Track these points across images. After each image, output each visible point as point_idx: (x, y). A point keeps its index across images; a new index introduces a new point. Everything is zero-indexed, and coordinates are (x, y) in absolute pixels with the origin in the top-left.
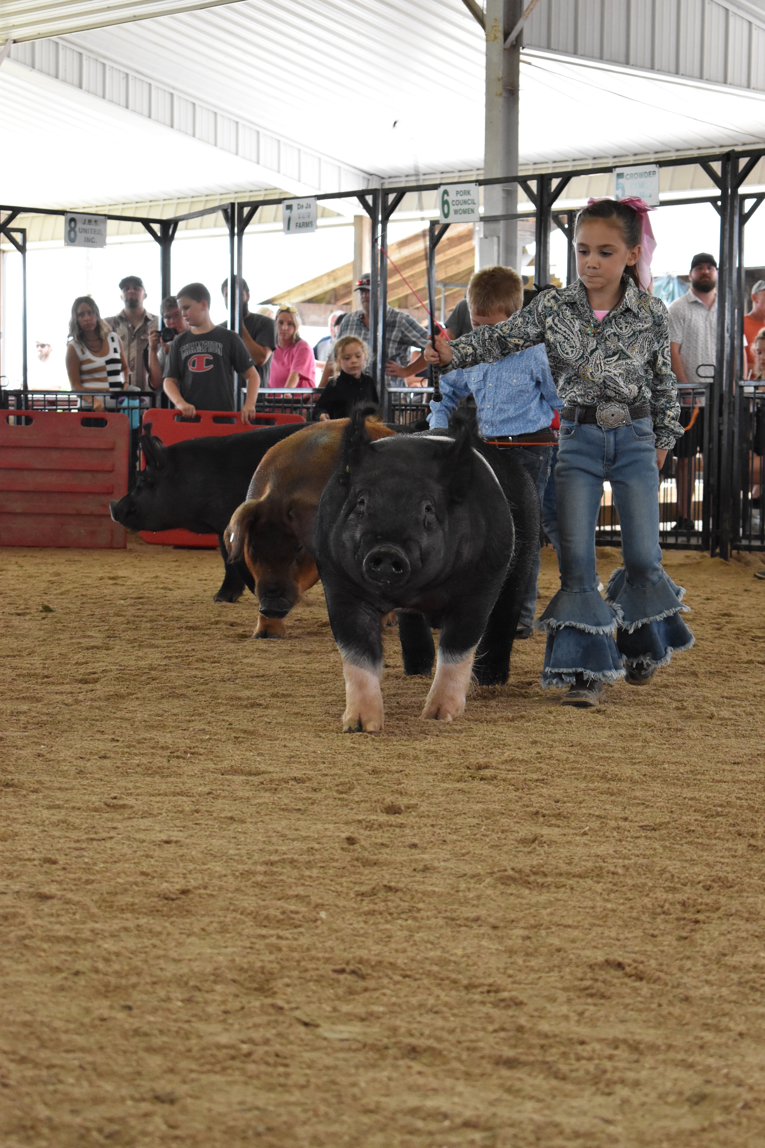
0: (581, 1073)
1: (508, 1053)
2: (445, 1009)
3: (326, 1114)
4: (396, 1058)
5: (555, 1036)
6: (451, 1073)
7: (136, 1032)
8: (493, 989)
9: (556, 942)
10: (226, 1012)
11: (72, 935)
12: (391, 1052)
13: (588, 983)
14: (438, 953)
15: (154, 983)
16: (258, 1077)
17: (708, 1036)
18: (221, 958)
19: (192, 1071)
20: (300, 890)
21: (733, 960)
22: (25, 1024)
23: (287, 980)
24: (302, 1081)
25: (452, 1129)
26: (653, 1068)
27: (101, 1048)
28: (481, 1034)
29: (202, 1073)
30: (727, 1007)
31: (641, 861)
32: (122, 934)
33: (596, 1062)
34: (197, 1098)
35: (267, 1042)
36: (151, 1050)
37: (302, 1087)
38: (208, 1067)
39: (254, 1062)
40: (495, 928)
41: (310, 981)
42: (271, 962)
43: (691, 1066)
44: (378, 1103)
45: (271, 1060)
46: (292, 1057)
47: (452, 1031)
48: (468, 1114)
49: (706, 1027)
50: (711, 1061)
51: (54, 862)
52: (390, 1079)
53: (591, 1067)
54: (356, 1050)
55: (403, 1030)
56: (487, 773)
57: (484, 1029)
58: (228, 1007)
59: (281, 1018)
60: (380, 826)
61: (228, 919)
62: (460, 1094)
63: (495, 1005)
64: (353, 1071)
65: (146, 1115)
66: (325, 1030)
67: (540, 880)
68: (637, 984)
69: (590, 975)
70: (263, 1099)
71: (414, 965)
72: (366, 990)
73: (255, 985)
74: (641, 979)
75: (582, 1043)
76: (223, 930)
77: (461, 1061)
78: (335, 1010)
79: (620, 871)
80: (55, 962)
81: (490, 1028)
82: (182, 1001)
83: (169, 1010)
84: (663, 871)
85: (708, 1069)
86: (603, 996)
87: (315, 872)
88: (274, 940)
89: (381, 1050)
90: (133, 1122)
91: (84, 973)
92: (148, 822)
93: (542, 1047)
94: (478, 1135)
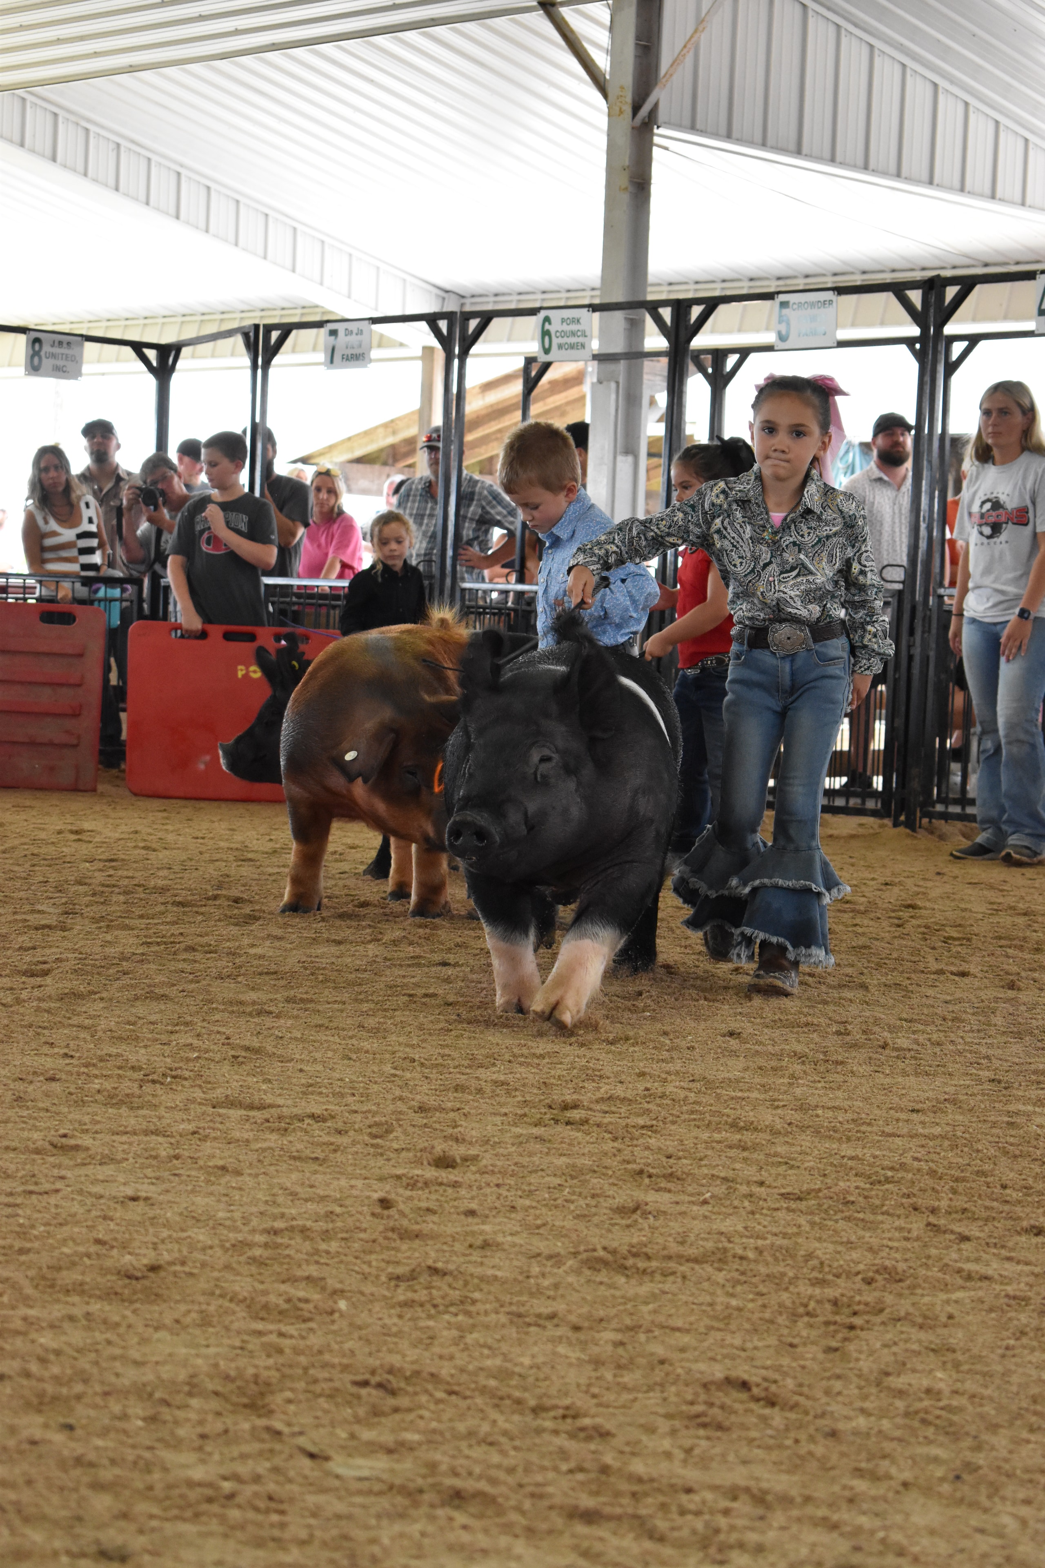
0: (685, 1533)
1: (587, 1502)
2: (503, 1440)
4: (432, 1506)
5: (652, 1480)
6: (507, 1528)
7: (79, 1461)
8: (571, 1414)
9: (660, 1350)
10: (203, 1437)
12: (426, 1497)
13: (699, 1408)
14: (498, 1361)
15: (106, 1394)
16: (242, 1527)
17: (861, 1485)
18: (199, 1361)
19: (152, 1517)
20: (313, 1270)
21: (898, 1382)
23: (289, 1394)
24: (303, 1534)
26: (783, 1528)
27: (29, 1482)
28: (551, 1475)
29: (167, 1519)
30: (888, 1446)
31: (780, 1241)
32: (66, 1325)
33: (707, 1517)
34: (155, 1553)
35: (257, 1479)
36: (98, 1486)
37: (303, 1543)
38: (175, 1512)
39: (239, 1506)
40: (577, 1328)
41: (320, 1395)
42: (267, 1368)
43: (835, 1527)
45: (262, 1505)
46: (292, 1500)
47: (511, 1470)
49: (859, 1472)
50: (864, 1521)
52: (423, 1534)
53: (699, 1525)
54: (380, 1493)
55: (444, 1467)
56: (576, 1115)
57: (556, 1469)
58: (207, 1429)
59: (278, 1447)
60: (426, 1184)
61: (212, 1308)
62: (519, 1558)
63: (572, 1435)
64: (373, 1522)
67: (642, 1264)
68: (767, 1411)
69: (703, 1397)
70: (247, 1558)
71: (464, 1378)
72: (396, 1410)
73: (245, 1400)
74: (773, 1404)
75: (689, 1491)
76: (205, 1321)
77: (523, 1513)
78: (353, 1436)
79: (751, 1255)
81: (564, 1467)
82: (144, 1419)
83: (125, 1432)
84: (810, 1256)
85: (858, 1531)
86: (720, 1427)
87: (334, 1246)
88: (273, 1338)
89: (413, 1494)
91: (10, 1377)
92: (108, 1170)
93: (634, 1495)
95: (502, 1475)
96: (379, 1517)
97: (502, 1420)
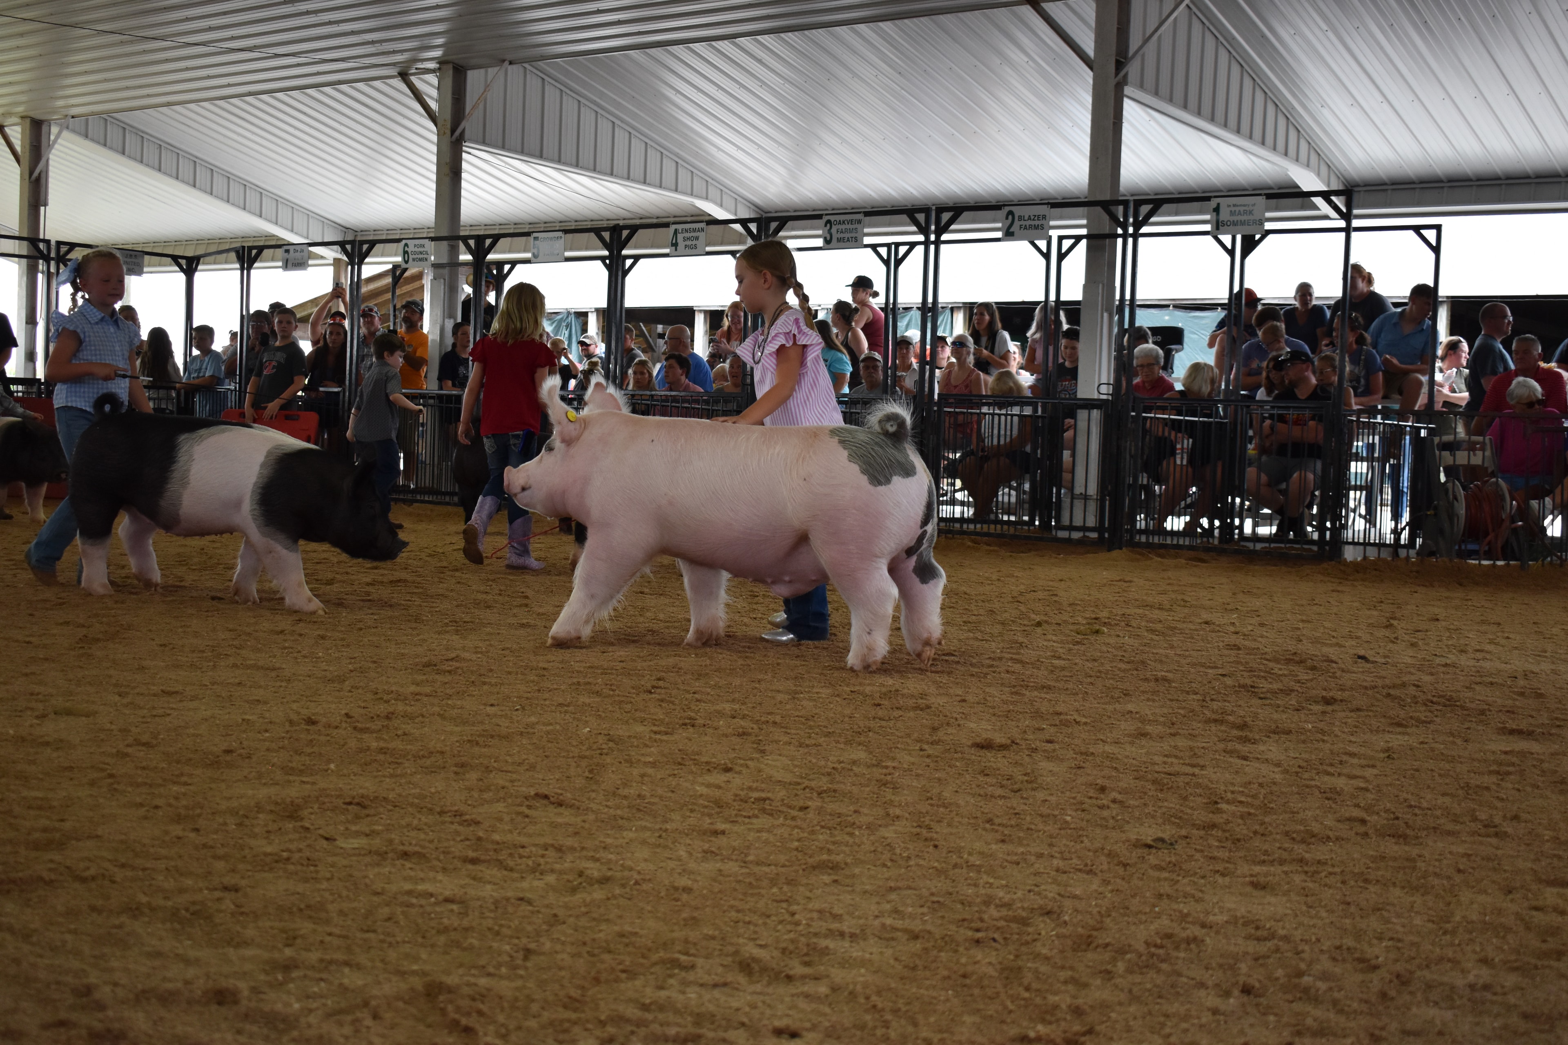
0: (523, 866)
1: (471, 854)
2: (425, 828)
3: (348, 896)
4: (393, 860)
5: (504, 843)
6: (433, 868)
7: (205, 846)
8: (458, 814)
9: (501, 782)
10: (268, 832)
11: (149, 781)
12: (390, 855)
14: (418, 791)
15: (213, 813)
16: (296, 874)
18: (260, 797)
19: (248, 871)
21: (625, 792)
22: (122, 842)
23: (310, 810)
24: (328, 875)
25: (436, 904)
27: (180, 857)
28: (452, 843)
29: (256, 872)
33: (533, 859)
34: (254, 888)
35: (300, 850)
36: (216, 857)
37: (328, 879)
38: (259, 868)
39: (292, 864)
41: (327, 810)
42: (297, 798)
43: (598, 860)
44: (383, 888)
45: (304, 863)
46: (319, 860)
47: (431, 842)
48: (447, 893)
50: (612, 857)
52: (390, 873)
53: (530, 863)
54: (364, 855)
55: (396, 842)
57: (454, 840)
58: (270, 828)
59: (308, 835)
62: (441, 881)
63: (460, 824)
64: (363, 868)
65: (219, 899)
66: (341, 843)
68: (559, 809)
70: (300, 888)
71: (401, 799)
72: (368, 816)
73: (287, 814)
74: (561, 805)
75: (523, 847)
76: (260, 777)
77: (440, 861)
78: (347, 829)
80: (138, 800)
81: (458, 839)
82: (236, 825)
83: (227, 831)
85: (609, 861)
89: (383, 855)
90: (210, 904)
91: (161, 807)
92: (195, 704)
93: (495, 850)
94: (455, 907)
95: (427, 844)
96: (366, 866)
97: (423, 819)
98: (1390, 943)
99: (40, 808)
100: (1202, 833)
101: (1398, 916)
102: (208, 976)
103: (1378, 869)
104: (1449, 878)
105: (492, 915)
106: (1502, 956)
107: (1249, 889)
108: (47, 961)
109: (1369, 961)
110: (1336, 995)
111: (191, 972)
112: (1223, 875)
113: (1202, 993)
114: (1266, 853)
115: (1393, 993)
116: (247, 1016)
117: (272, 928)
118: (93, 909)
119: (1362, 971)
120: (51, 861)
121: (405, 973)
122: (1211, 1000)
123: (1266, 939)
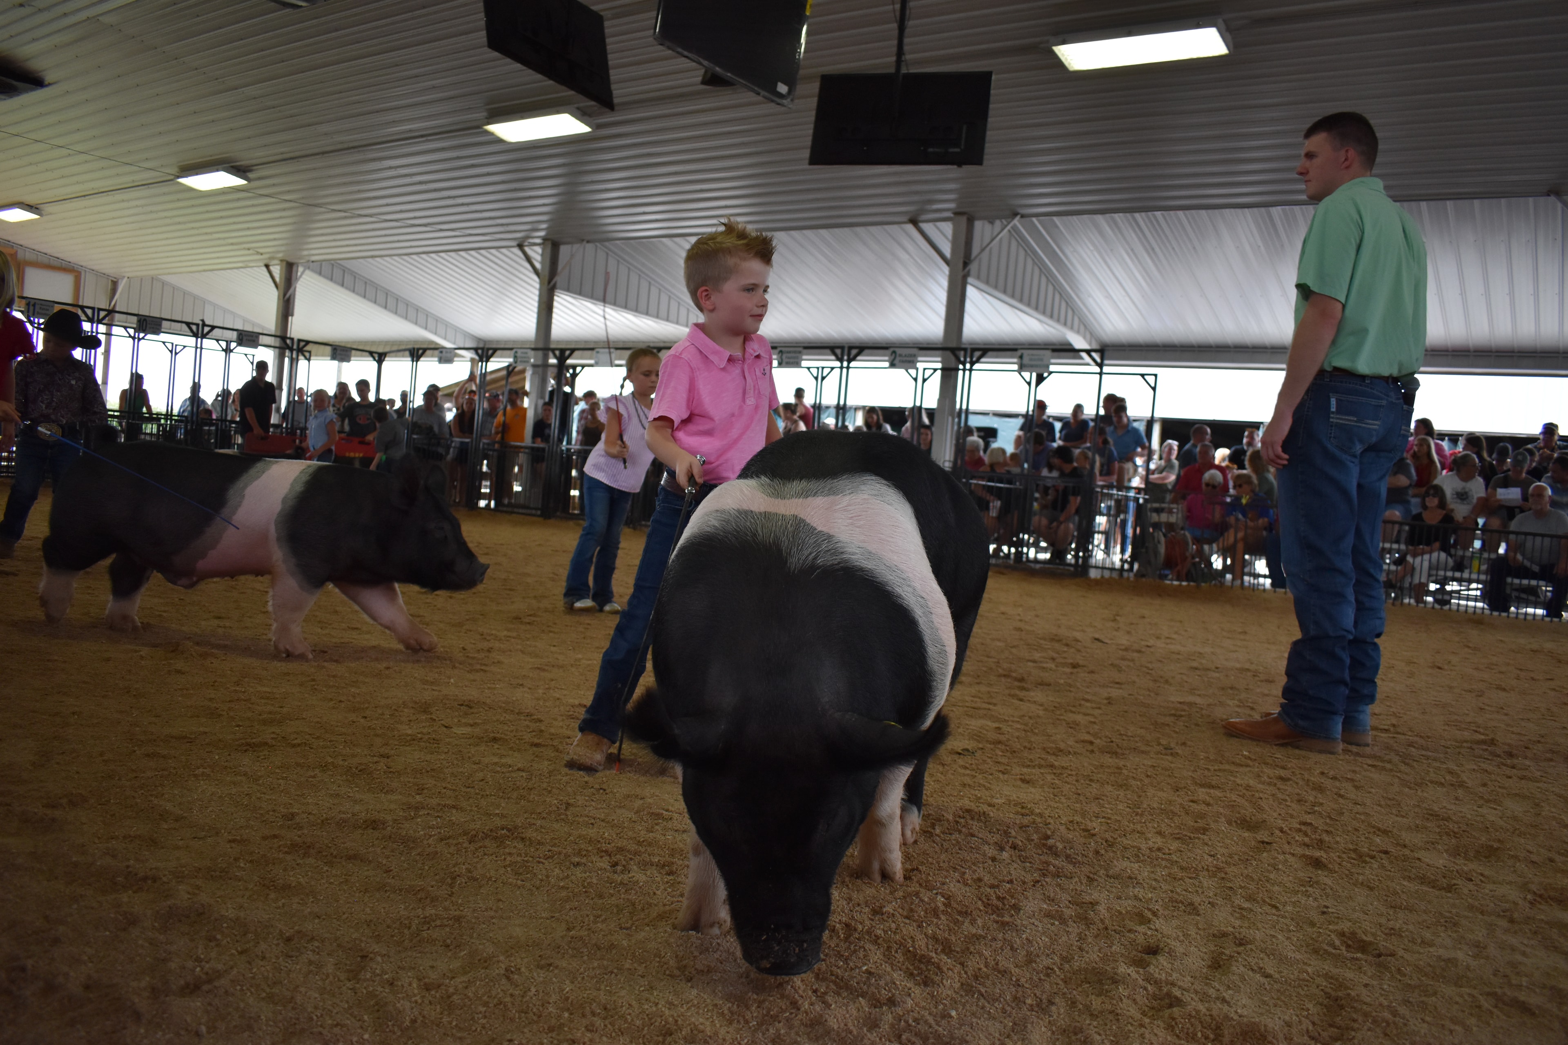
1: (536, 741)
2: (508, 723)
3: (457, 764)
4: (487, 742)
6: (511, 749)
7: (370, 728)
8: (529, 715)
9: (558, 696)
10: (410, 721)
12: (485, 739)
14: (505, 699)
15: (376, 707)
16: (426, 748)
18: (406, 698)
19: (396, 745)
22: (318, 722)
23: (437, 708)
24: (446, 750)
25: (512, 772)
27: (354, 734)
28: (524, 733)
29: (400, 746)
34: (399, 756)
35: (429, 734)
36: (377, 735)
37: (446, 753)
38: (403, 744)
39: (424, 742)
41: (447, 709)
42: (429, 700)
44: (480, 760)
45: (431, 742)
46: (441, 740)
47: (512, 731)
48: (520, 765)
51: (326, 652)
52: (485, 751)
54: (469, 739)
55: (489, 731)
57: (526, 731)
58: (411, 718)
59: (435, 724)
62: (516, 757)
63: (530, 721)
64: (468, 747)
65: (377, 763)
66: (455, 730)
70: (428, 757)
71: (494, 704)
72: (473, 713)
73: (422, 710)
77: (516, 744)
78: (459, 721)
80: (330, 696)
81: (529, 731)
82: (390, 715)
83: (384, 719)
89: (480, 739)
90: (371, 765)
91: (343, 702)
92: (367, 636)
94: (524, 774)
95: (508, 733)
96: (470, 745)
97: (507, 717)
98: (1103, 820)
99: (268, 698)
100: (992, 746)
101: (1109, 803)
102: (367, 810)
103: (1099, 773)
104: (1141, 780)
105: (547, 780)
106: (1170, 831)
107: (1019, 783)
108: (267, 797)
109: (1089, 831)
110: (1068, 851)
111: (357, 808)
112: (1003, 773)
113: (986, 847)
114: (1031, 760)
115: (1103, 852)
116: (390, 837)
117: (409, 782)
118: (298, 764)
119: (1085, 837)
120: (273, 733)
121: (491, 815)
122: (991, 851)
123: (1027, 815)
